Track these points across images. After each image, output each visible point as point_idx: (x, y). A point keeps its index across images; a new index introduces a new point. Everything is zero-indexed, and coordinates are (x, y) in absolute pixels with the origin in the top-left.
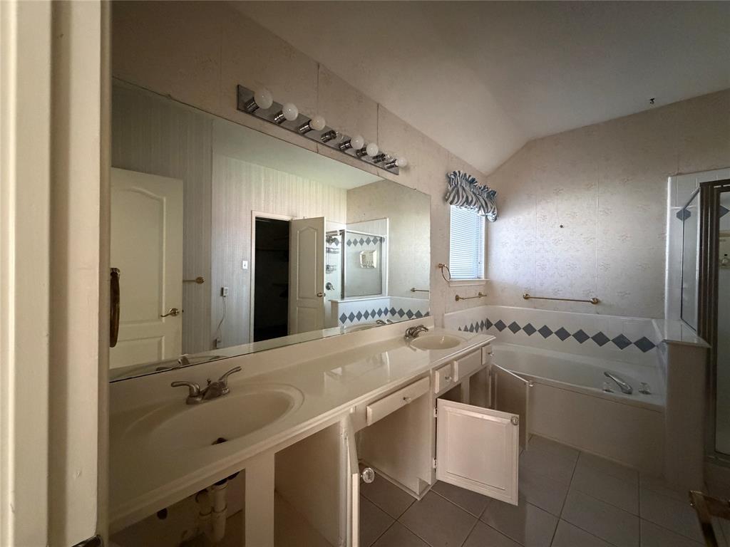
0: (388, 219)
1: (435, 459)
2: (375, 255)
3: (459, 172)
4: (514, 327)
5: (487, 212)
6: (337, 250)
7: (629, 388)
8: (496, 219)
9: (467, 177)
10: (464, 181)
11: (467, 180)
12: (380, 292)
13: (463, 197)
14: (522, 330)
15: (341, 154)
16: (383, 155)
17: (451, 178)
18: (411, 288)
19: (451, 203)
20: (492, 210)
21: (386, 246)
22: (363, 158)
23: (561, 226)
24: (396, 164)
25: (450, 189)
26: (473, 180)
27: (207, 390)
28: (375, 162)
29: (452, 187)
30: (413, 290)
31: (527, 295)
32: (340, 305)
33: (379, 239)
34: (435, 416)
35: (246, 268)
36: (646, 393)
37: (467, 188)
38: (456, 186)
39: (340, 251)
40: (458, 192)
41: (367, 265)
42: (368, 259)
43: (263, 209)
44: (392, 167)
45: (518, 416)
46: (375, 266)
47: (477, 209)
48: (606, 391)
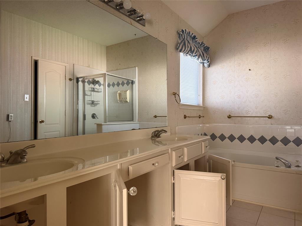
0: (137, 68)
1: (174, 211)
2: (128, 93)
3: (186, 30)
4: (222, 138)
5: (204, 60)
6: (100, 90)
7: (289, 164)
8: (209, 66)
9: (191, 35)
10: (189, 37)
11: (191, 37)
12: (132, 120)
13: (188, 47)
14: (227, 138)
15: (105, 5)
16: (135, 10)
17: (180, 34)
18: (154, 115)
19: (180, 51)
20: (207, 59)
21: (136, 86)
22: (121, 11)
23: (250, 70)
24: (144, 17)
25: (180, 41)
26: (195, 36)
27: (10, 157)
28: (129, 15)
29: (181, 40)
30: (156, 117)
31: (230, 115)
32: (103, 127)
33: (130, 82)
34: (173, 182)
35: (27, 100)
36: (298, 166)
37: (191, 42)
38: (184, 39)
39: (102, 90)
40: (185, 44)
41: (123, 100)
42: (123, 97)
43: (41, 55)
44: (141, 20)
45: (225, 174)
46: (128, 102)
47: (197, 57)
48: (276, 167)
